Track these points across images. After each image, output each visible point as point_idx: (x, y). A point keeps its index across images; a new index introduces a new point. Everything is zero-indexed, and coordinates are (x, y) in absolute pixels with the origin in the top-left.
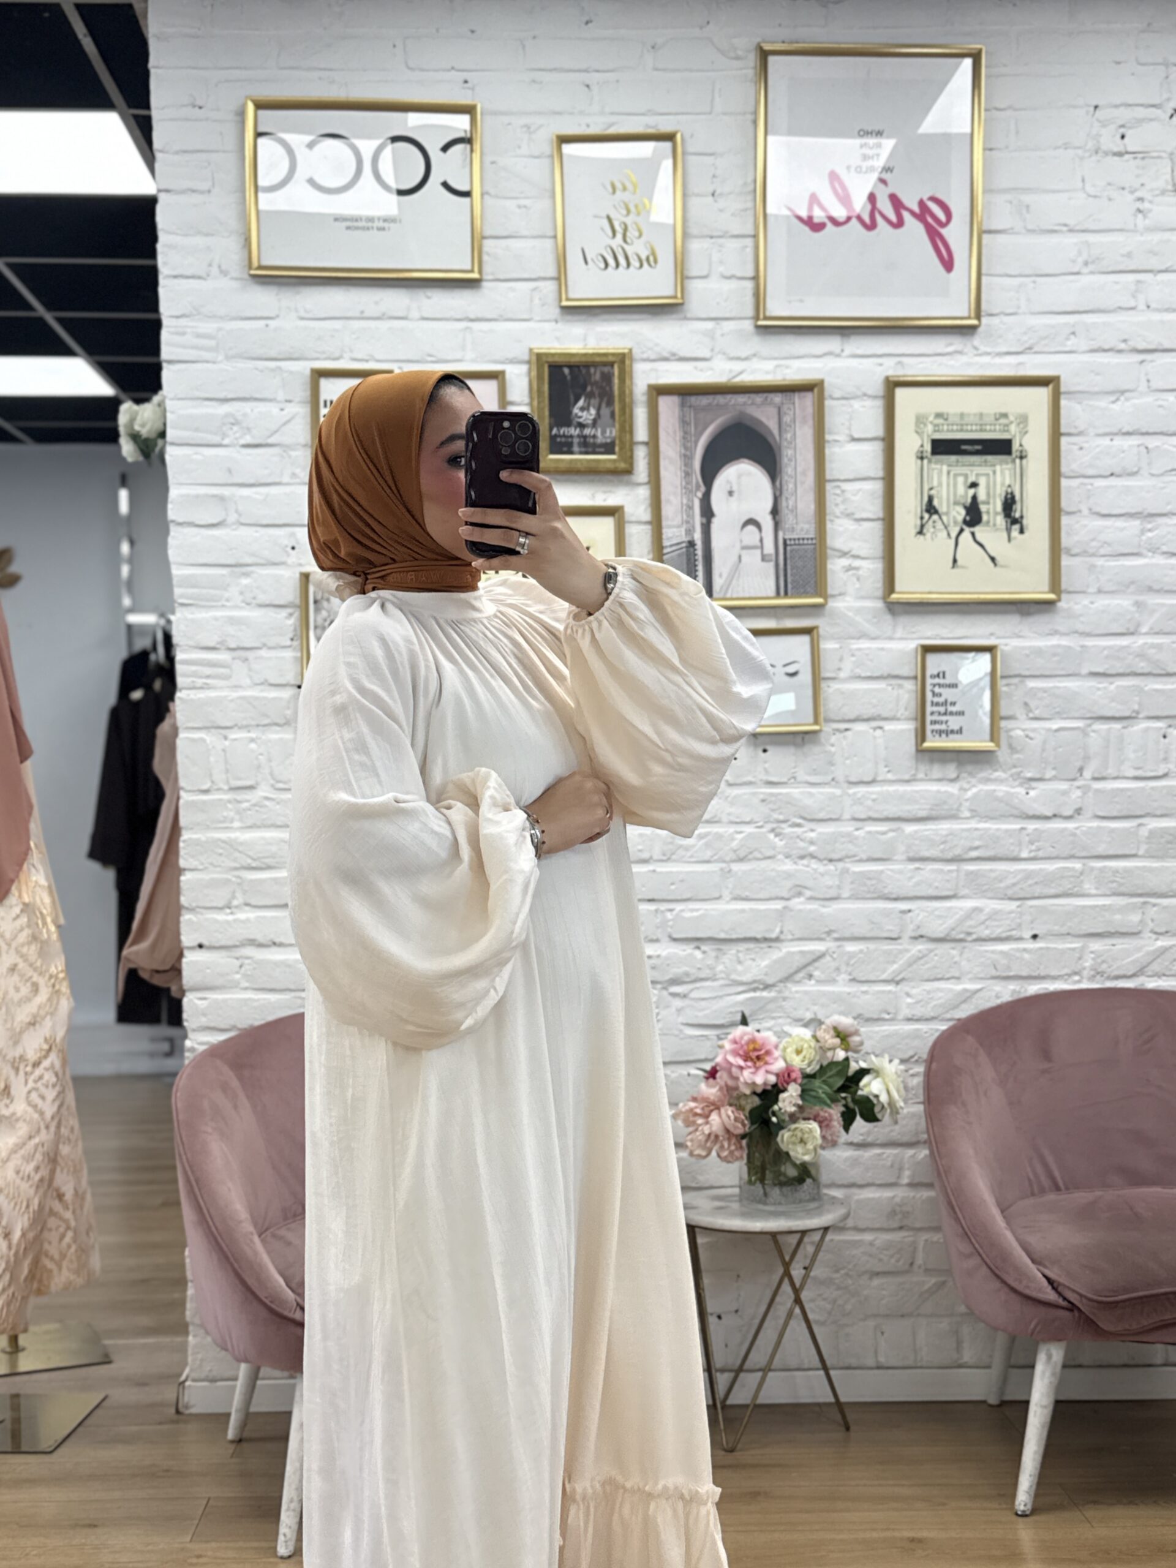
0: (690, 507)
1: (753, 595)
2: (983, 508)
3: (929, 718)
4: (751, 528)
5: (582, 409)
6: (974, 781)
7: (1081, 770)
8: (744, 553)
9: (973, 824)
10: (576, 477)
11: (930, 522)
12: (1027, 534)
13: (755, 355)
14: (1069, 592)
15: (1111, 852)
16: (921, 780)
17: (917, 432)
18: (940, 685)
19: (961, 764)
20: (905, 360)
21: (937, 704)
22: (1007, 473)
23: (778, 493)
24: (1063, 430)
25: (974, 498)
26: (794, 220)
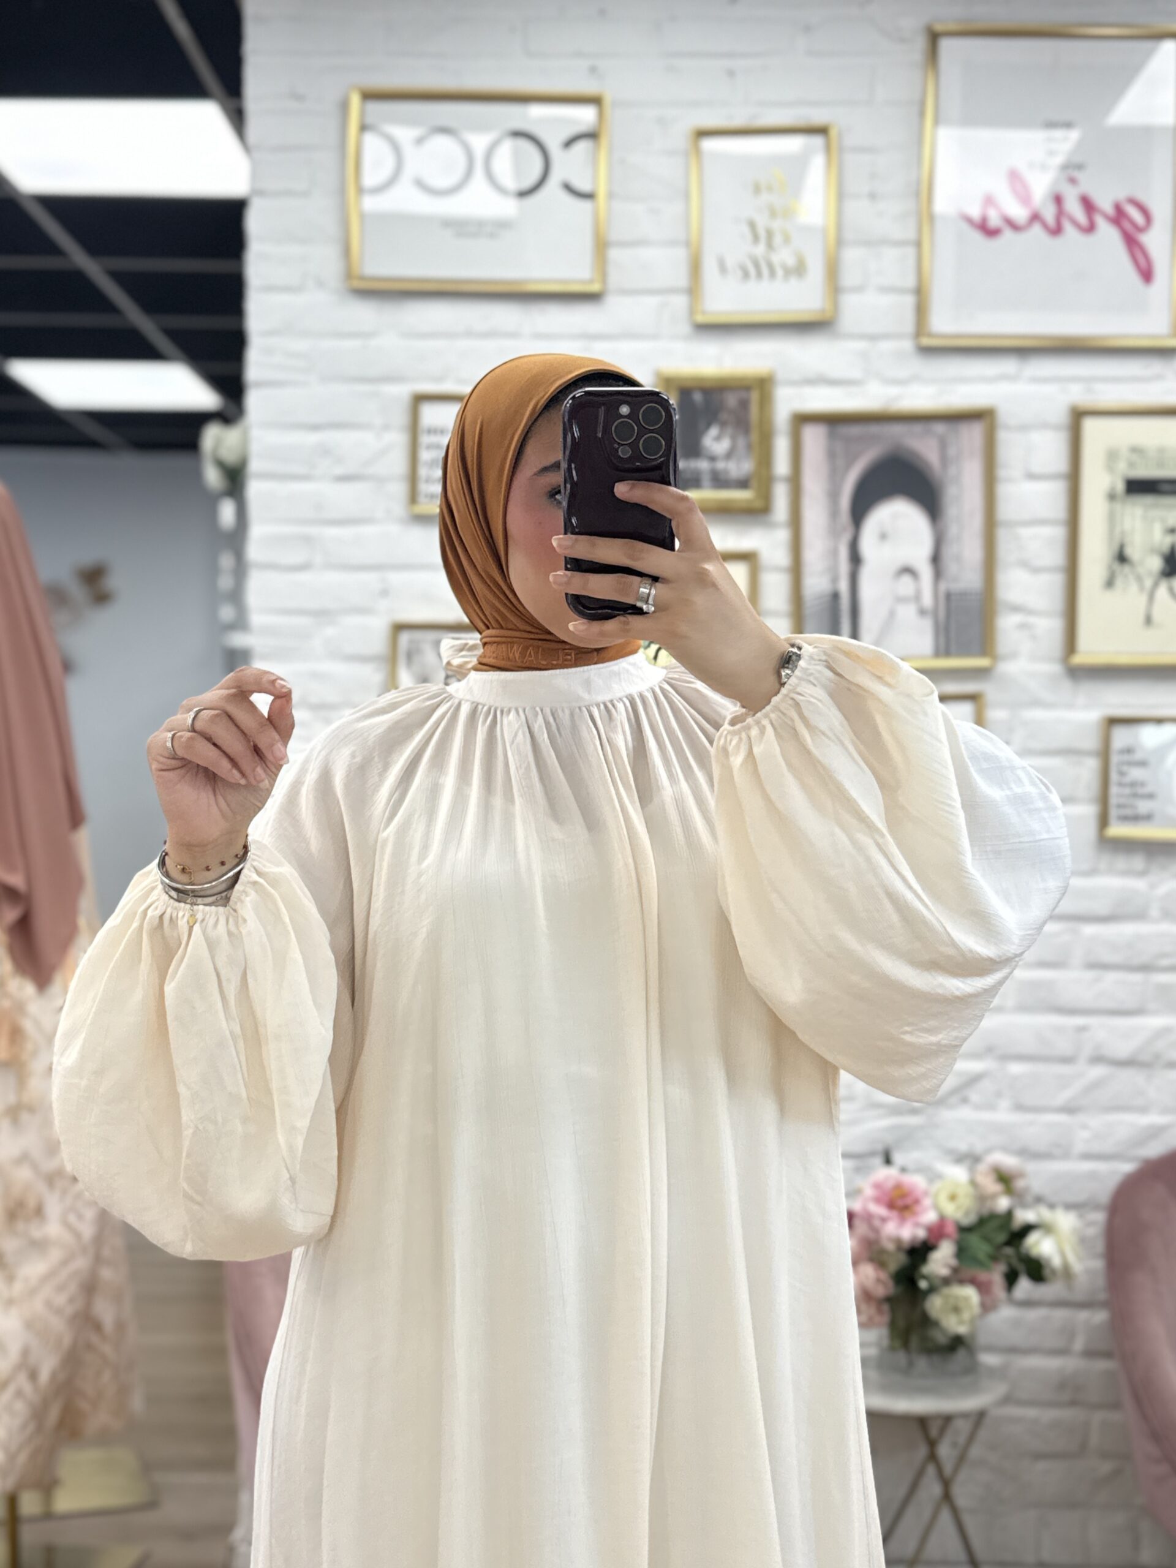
0: (836, 553)
3: (1113, 800)
4: (906, 579)
5: (714, 439)
6: (1166, 876)
9: (1165, 926)
11: (1121, 575)
13: (913, 378)
16: (1103, 873)
17: (1109, 470)
18: (1127, 763)
19: (1149, 856)
20: (1094, 385)
21: (1124, 785)
23: (939, 537)
26: (965, 226)
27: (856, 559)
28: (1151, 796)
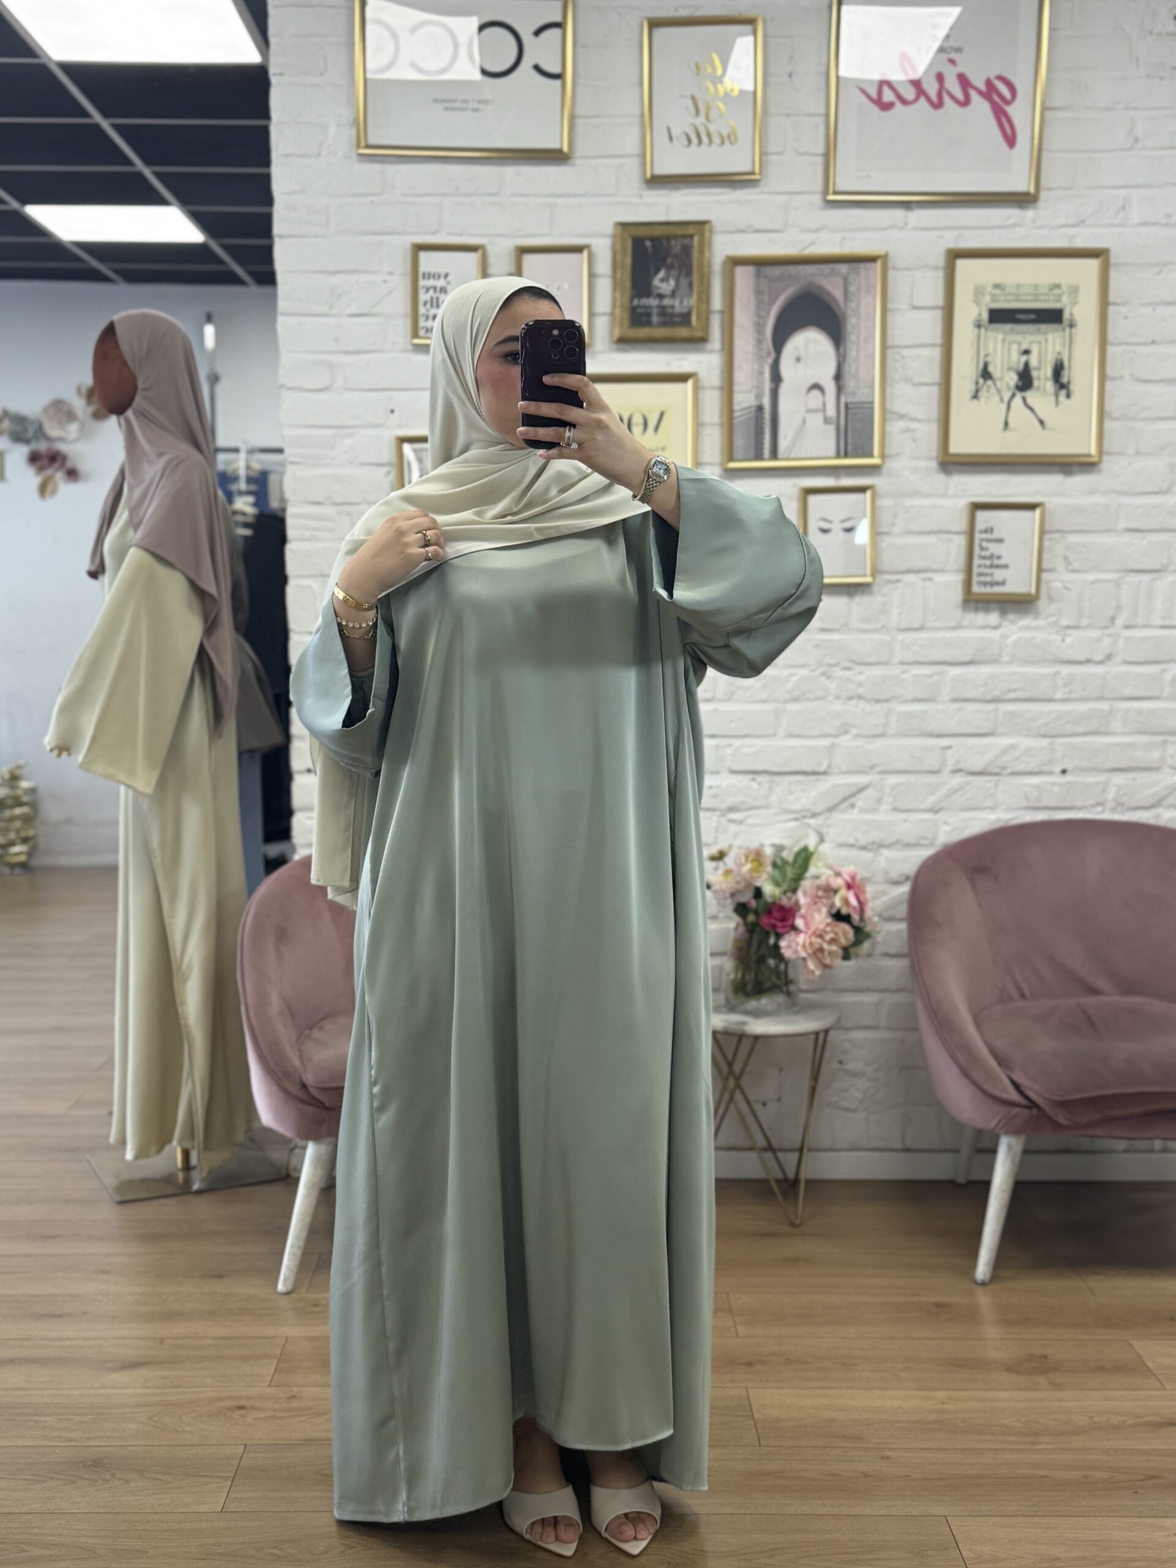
0: (761, 373)
1: (814, 455)
2: (1034, 374)
3: (975, 570)
4: (816, 393)
5: (662, 280)
6: (1014, 628)
7: (1113, 619)
8: (808, 416)
9: (1014, 668)
10: (655, 346)
11: (985, 388)
12: (1074, 398)
13: (823, 228)
14: (1109, 454)
15: (1136, 694)
16: (967, 627)
17: (976, 302)
18: (988, 540)
19: (1003, 612)
20: (965, 232)
21: (984, 558)
22: (1058, 341)
23: (841, 359)
24: (1112, 298)
25: (1027, 365)
26: (864, 99)
27: (776, 378)
28: (1006, 566)
